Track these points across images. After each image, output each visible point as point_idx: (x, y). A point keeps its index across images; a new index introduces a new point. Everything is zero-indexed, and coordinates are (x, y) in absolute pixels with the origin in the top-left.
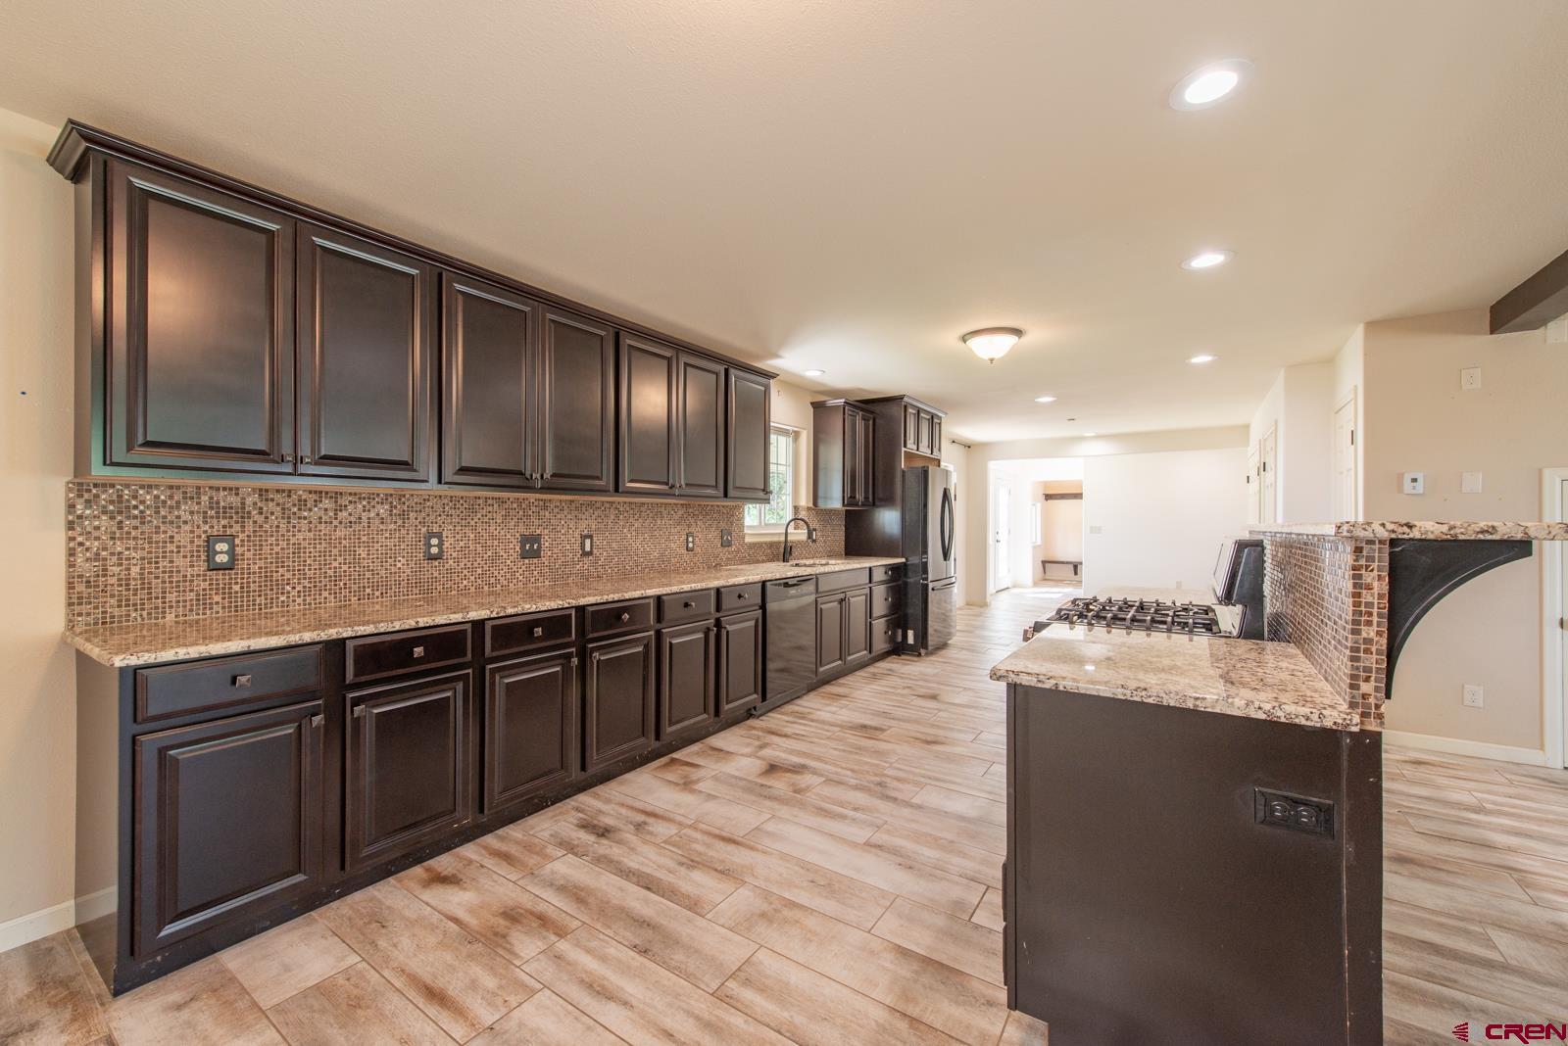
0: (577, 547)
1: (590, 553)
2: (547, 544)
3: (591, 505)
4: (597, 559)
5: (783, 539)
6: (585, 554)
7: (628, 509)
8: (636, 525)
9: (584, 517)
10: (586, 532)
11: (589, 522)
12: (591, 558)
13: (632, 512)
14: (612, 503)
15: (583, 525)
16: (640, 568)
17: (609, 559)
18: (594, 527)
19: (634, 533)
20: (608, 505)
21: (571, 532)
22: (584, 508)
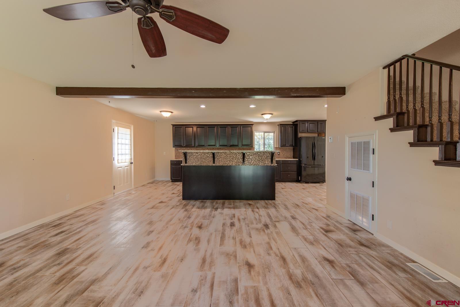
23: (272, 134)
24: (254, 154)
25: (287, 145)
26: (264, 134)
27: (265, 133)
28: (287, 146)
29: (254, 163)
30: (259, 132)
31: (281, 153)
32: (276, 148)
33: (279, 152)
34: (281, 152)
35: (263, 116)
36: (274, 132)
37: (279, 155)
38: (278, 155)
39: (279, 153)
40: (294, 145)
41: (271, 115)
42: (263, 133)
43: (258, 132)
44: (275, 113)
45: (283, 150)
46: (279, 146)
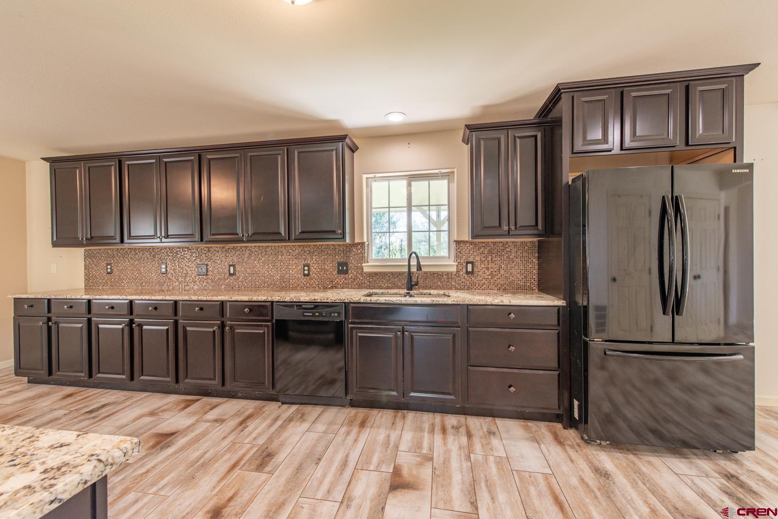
0: (226, 271)
1: (234, 274)
2: (210, 269)
3: (234, 248)
4: (238, 278)
5: (406, 270)
6: (230, 275)
7: (257, 250)
8: (263, 259)
9: (230, 255)
10: (231, 263)
11: (233, 258)
12: (234, 277)
13: (260, 251)
14: (246, 247)
15: (229, 259)
16: (266, 284)
17: (245, 278)
18: (235, 260)
19: (261, 264)
20: (244, 249)
21: (223, 262)
22: (230, 251)
25: (504, 230)
26: (409, 186)
27: (414, 183)
28: (508, 235)
31: (479, 267)
32: (458, 242)
33: (472, 263)
34: (482, 262)
36: (448, 176)
37: (472, 273)
38: (467, 273)
39: (470, 266)
45: (490, 252)
46: (466, 236)
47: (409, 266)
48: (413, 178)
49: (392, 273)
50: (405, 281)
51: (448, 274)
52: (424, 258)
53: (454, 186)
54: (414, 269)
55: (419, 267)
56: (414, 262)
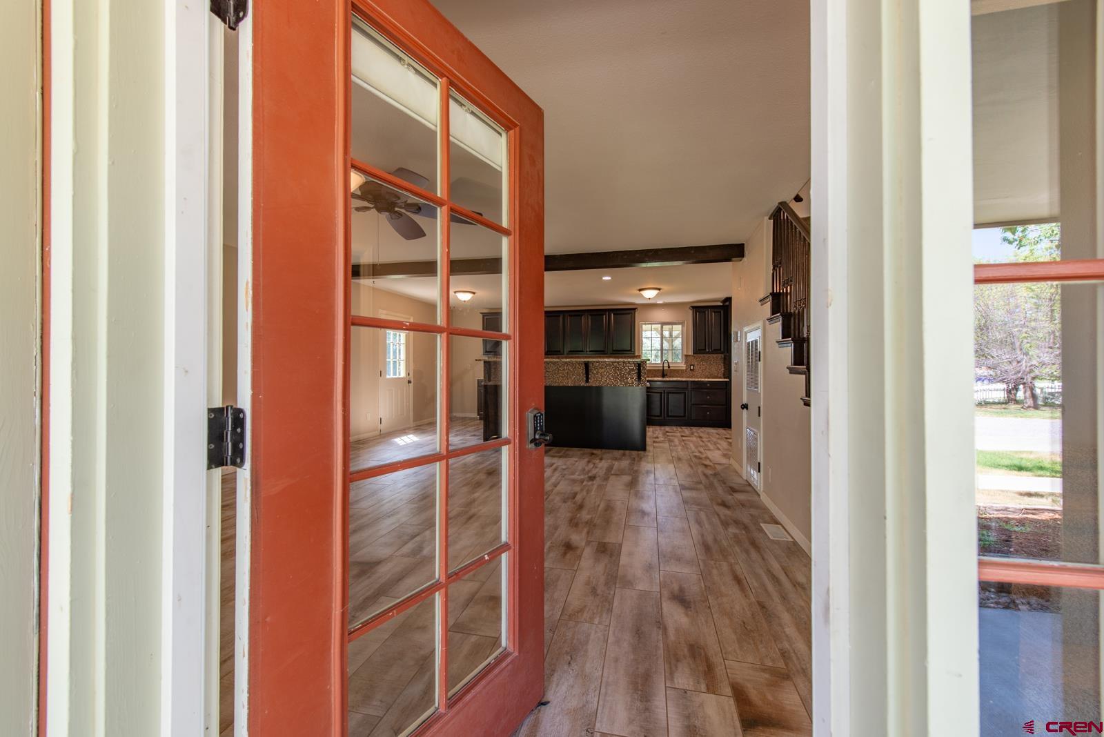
23: (679, 327)
24: (607, 365)
25: (707, 350)
26: (662, 327)
27: (664, 326)
28: (709, 353)
29: (606, 381)
30: (651, 324)
31: (697, 368)
32: (686, 356)
33: (693, 365)
34: (697, 365)
35: (642, 292)
36: (682, 323)
37: (693, 370)
38: (691, 370)
39: (692, 367)
40: (722, 350)
41: (658, 291)
42: (660, 326)
43: (649, 324)
44: (665, 287)
45: (702, 361)
46: (691, 353)
47: (663, 367)
48: (663, 324)
49: (654, 370)
50: (661, 374)
51: (681, 370)
52: (672, 363)
53: (685, 329)
54: (666, 368)
55: (669, 367)
56: (666, 365)
